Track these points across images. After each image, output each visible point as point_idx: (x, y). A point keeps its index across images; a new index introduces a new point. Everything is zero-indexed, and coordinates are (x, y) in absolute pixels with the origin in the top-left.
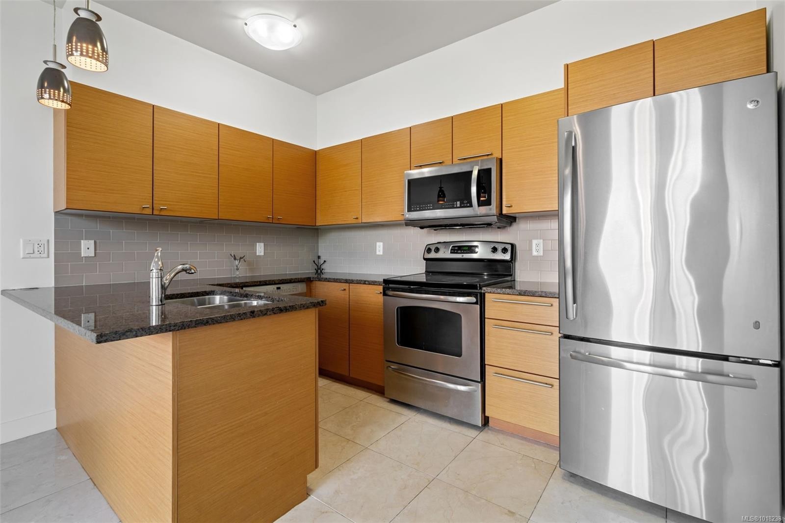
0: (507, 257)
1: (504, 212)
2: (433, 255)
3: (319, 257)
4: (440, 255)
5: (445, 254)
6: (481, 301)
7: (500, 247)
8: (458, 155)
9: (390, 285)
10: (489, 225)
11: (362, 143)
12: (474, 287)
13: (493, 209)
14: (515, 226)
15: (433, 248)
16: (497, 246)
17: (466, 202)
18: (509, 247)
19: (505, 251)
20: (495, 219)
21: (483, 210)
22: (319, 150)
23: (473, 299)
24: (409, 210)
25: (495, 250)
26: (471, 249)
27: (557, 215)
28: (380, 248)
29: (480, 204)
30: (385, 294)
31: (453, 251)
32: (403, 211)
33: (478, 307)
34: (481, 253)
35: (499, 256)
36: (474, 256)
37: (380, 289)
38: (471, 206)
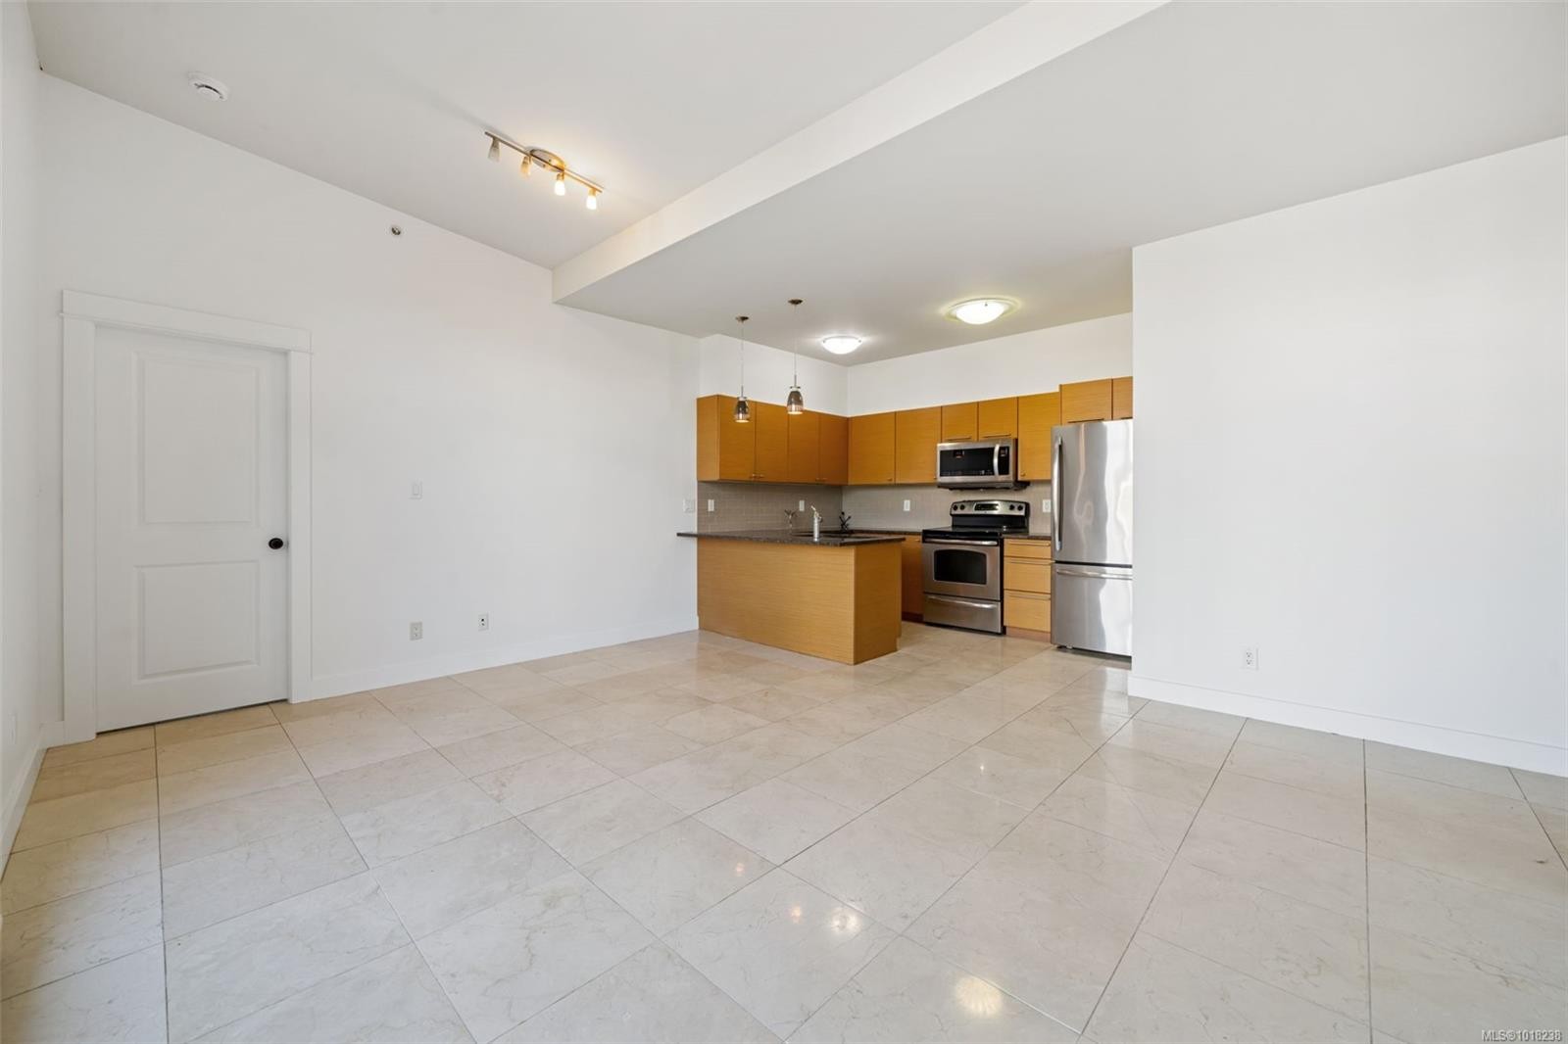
0: (1022, 513)
1: (1020, 478)
2: (959, 512)
3: (843, 513)
4: (966, 511)
5: (970, 510)
6: (1001, 544)
7: (1016, 506)
8: (983, 433)
9: (928, 535)
10: (1007, 488)
11: (895, 415)
12: (996, 534)
13: (1010, 477)
14: (1029, 489)
15: (959, 506)
16: (1014, 504)
17: (990, 471)
18: (1024, 506)
19: (1020, 508)
20: (1012, 485)
21: (1003, 478)
22: (852, 418)
23: (995, 543)
24: (941, 475)
25: (1012, 508)
26: (992, 507)
27: (1049, 482)
28: (907, 505)
29: (1001, 473)
30: (924, 541)
31: (977, 508)
32: (936, 475)
33: (998, 548)
34: (1001, 509)
35: (1016, 513)
36: (995, 512)
37: (920, 538)
38: (993, 474)
